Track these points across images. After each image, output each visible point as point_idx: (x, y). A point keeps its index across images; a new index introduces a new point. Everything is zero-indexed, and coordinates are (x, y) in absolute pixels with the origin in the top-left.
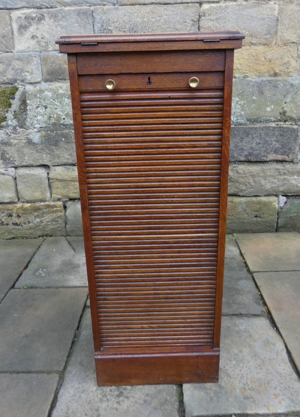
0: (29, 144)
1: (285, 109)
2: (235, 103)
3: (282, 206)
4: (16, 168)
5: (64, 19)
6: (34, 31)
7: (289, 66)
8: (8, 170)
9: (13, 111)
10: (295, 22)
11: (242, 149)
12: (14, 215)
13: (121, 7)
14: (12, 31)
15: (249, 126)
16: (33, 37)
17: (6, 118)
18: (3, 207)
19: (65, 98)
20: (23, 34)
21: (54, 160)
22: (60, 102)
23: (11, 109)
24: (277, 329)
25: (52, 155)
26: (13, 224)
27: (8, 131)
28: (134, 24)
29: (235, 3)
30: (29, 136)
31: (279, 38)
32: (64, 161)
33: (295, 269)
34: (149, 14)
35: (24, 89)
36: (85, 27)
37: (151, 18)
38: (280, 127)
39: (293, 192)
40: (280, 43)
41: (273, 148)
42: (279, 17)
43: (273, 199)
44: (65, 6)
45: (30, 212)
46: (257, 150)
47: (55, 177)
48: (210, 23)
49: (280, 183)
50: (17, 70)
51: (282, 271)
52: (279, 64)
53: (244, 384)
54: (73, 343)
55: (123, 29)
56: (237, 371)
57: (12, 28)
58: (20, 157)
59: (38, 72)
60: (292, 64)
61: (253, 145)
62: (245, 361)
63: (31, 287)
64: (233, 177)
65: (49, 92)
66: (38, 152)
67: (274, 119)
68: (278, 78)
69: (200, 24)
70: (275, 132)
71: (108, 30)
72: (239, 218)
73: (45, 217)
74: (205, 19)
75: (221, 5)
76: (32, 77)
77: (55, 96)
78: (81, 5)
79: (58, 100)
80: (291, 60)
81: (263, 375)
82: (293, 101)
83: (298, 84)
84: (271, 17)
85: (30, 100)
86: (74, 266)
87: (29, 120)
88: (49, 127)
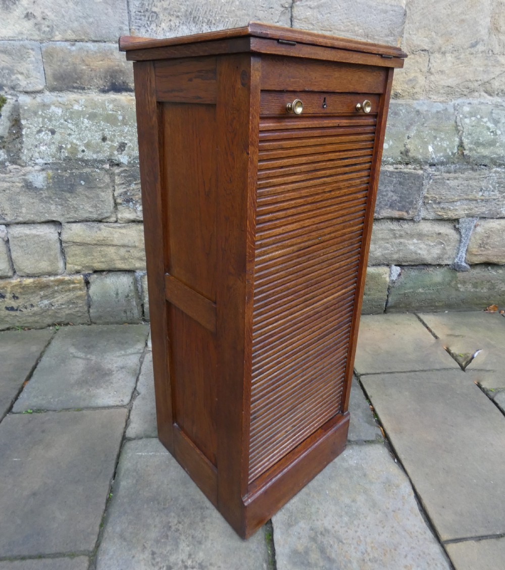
0: (28, 189)
1: (408, 146)
3: (394, 279)
4: (7, 225)
6: (29, 6)
7: (415, 85)
10: (429, 20)
12: (8, 295)
16: (28, 16)
19: (84, 118)
20: (11, 9)
21: (68, 214)
22: (77, 125)
24: (399, 462)
25: (65, 206)
26: (7, 308)
28: (193, 5)
30: (26, 177)
31: (404, 42)
32: (86, 215)
33: (415, 369)
35: (17, 101)
36: (114, 4)
38: (400, 172)
39: (410, 261)
40: (405, 49)
41: (388, 201)
42: (407, 10)
43: (383, 270)
45: (33, 291)
47: (71, 239)
48: (309, 12)
49: (394, 249)
51: (397, 372)
52: (403, 81)
53: (362, 553)
54: (109, 501)
55: (175, 13)
56: (351, 533)
58: (14, 208)
59: (38, 74)
60: (420, 81)
62: (361, 516)
63: (39, 411)
65: (57, 108)
66: (43, 202)
67: (392, 160)
68: (399, 101)
69: (293, 13)
70: (392, 179)
71: (152, 12)
73: (58, 298)
74: (301, 5)
76: (28, 82)
77: (68, 115)
79: (73, 121)
80: (419, 75)
81: (387, 537)
82: (419, 135)
83: (426, 111)
84: (396, 9)
85: (27, 120)
86: (104, 372)
87: (26, 152)
88: (59, 163)
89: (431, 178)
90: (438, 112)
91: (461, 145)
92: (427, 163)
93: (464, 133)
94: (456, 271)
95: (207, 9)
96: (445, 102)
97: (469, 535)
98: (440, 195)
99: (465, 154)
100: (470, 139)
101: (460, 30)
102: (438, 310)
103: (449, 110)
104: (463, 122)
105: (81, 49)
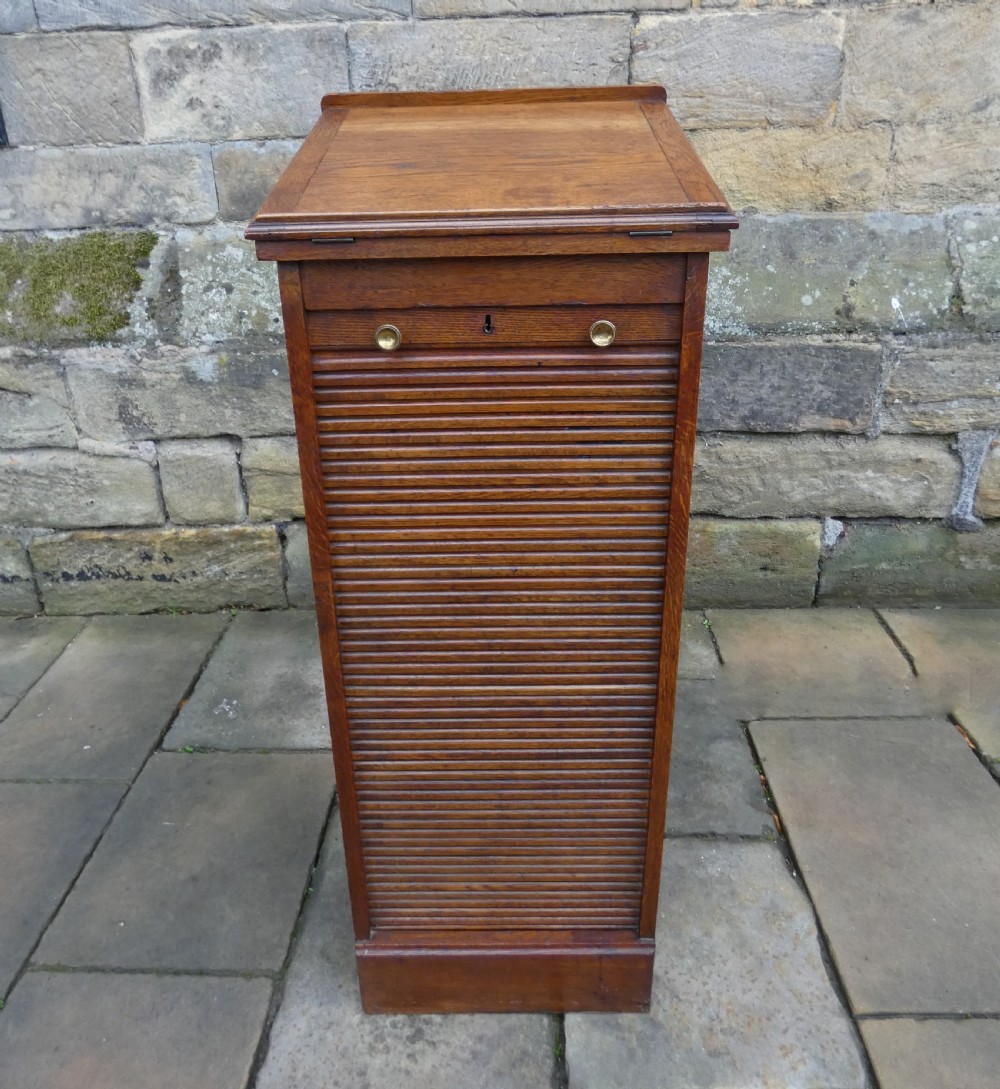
0: (190, 382)
1: (851, 300)
2: (720, 282)
3: (831, 544)
4: (157, 441)
5: (271, 56)
6: (194, 88)
7: (866, 184)
8: (137, 448)
9: (144, 299)
10: (891, 66)
11: (733, 401)
12: (157, 555)
13: (423, 22)
14: (137, 88)
15: (754, 343)
16: (192, 104)
17: (128, 316)
18: (129, 537)
20: (166, 95)
21: (252, 423)
22: (267, 277)
23: (139, 294)
24: (800, 875)
25: (248, 411)
26: (155, 577)
27: (134, 352)
28: (458, 69)
29: (729, 14)
30: (187, 364)
31: (843, 110)
32: (280, 427)
33: (854, 715)
34: (497, 41)
35: (173, 239)
36: (326, 76)
37: (501, 55)
38: (836, 348)
39: (861, 511)
40: (845, 121)
41: (814, 400)
42: (846, 51)
43: (809, 526)
44: (273, 21)
45: (194, 549)
46: (773, 405)
47: (256, 465)
48: (661, 67)
49: (829, 488)
50: (152, 191)
51: (821, 718)
52: (842, 179)
53: (710, 1018)
54: (305, 898)
55: (427, 84)
56: (696, 985)
57: (135, 81)
58: (167, 414)
59: (207, 194)
60: (876, 177)
61: (764, 393)
62: (717, 959)
63: (203, 749)
64: (708, 472)
65: (236, 249)
66: (211, 404)
67: (820, 326)
68: (837, 215)
69: (632, 68)
70: (820, 360)
71: (390, 85)
72: (721, 571)
73: (235, 562)
74: (647, 56)
75: (690, 20)
76: (191, 208)
77: (253, 259)
78: (317, 17)
79: (260, 269)
80: (874, 166)
81: (757, 998)
82: (873, 278)
83: (888, 232)
84: (824, 50)
85: (189, 270)
86: (306, 692)
87: (186, 322)
88: (238, 340)
89: (896, 359)
90: (913, 233)
91: (958, 295)
92: (889, 329)
93: (964, 273)
94: (956, 530)
95: (482, 73)
96: (928, 213)
97: (904, 1009)
98: (917, 388)
99: (964, 312)
100: (976, 282)
101: (953, 80)
102: (921, 604)
103: (935, 229)
104: (961, 250)
105: (274, 151)
